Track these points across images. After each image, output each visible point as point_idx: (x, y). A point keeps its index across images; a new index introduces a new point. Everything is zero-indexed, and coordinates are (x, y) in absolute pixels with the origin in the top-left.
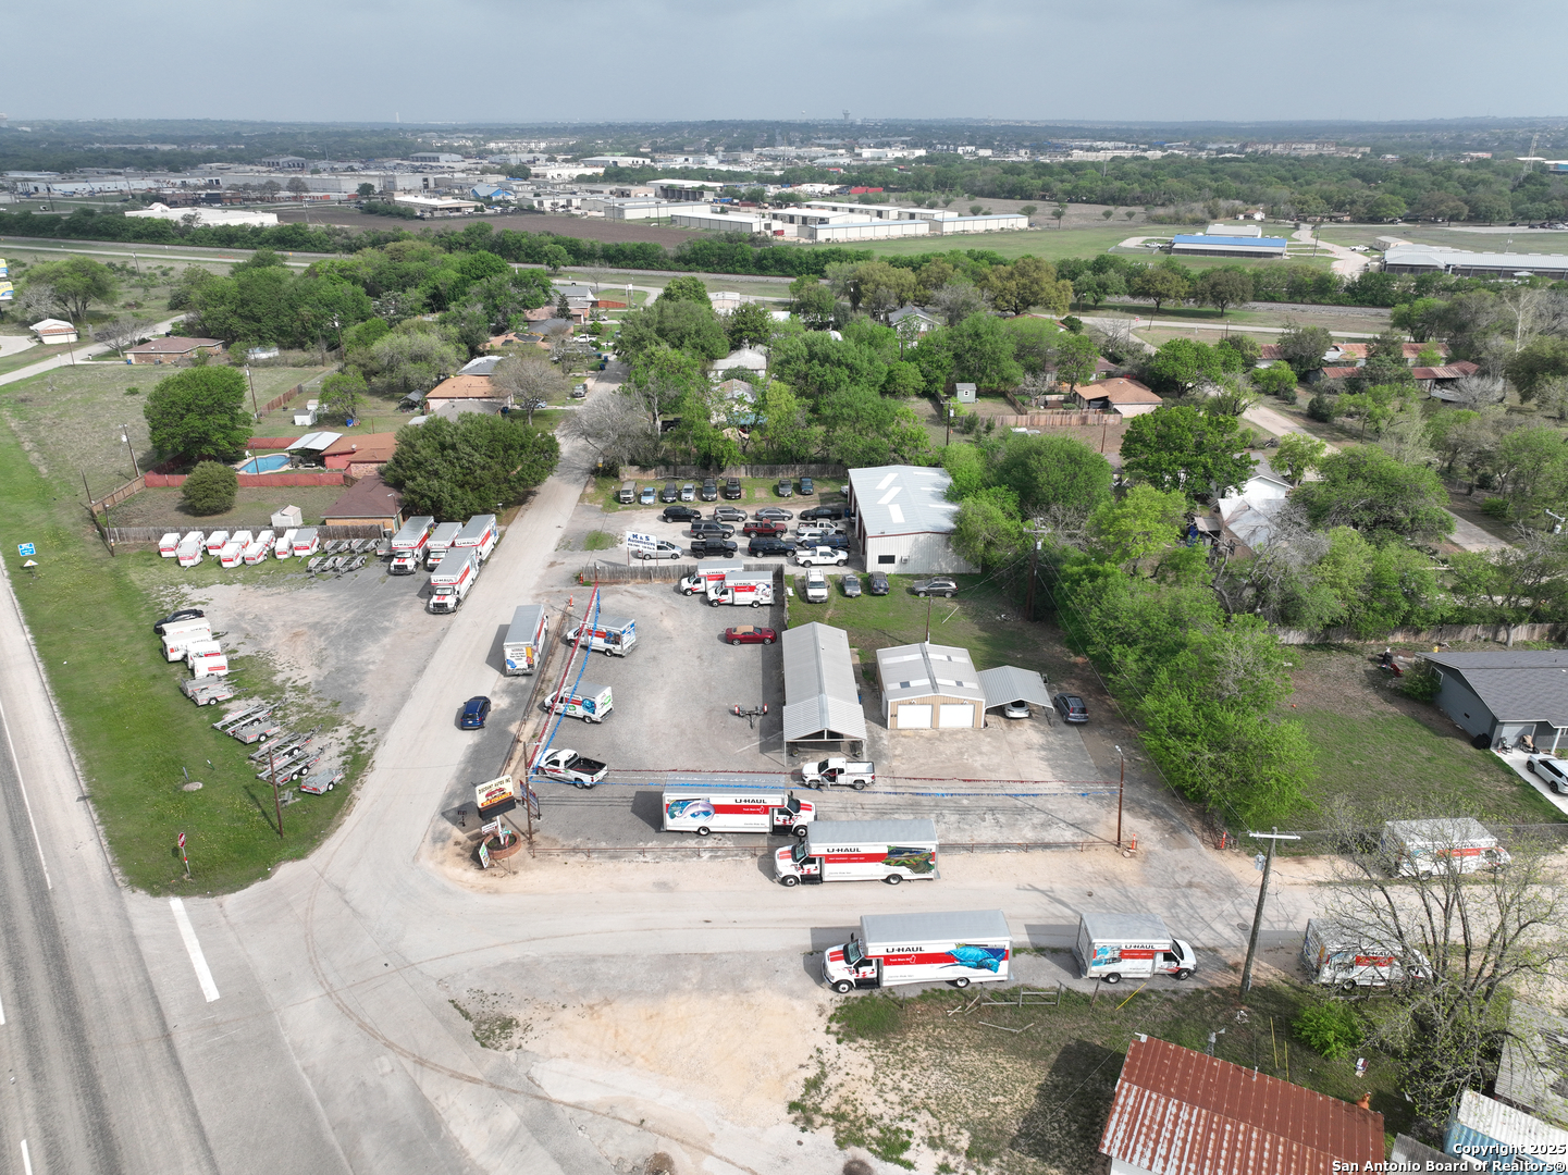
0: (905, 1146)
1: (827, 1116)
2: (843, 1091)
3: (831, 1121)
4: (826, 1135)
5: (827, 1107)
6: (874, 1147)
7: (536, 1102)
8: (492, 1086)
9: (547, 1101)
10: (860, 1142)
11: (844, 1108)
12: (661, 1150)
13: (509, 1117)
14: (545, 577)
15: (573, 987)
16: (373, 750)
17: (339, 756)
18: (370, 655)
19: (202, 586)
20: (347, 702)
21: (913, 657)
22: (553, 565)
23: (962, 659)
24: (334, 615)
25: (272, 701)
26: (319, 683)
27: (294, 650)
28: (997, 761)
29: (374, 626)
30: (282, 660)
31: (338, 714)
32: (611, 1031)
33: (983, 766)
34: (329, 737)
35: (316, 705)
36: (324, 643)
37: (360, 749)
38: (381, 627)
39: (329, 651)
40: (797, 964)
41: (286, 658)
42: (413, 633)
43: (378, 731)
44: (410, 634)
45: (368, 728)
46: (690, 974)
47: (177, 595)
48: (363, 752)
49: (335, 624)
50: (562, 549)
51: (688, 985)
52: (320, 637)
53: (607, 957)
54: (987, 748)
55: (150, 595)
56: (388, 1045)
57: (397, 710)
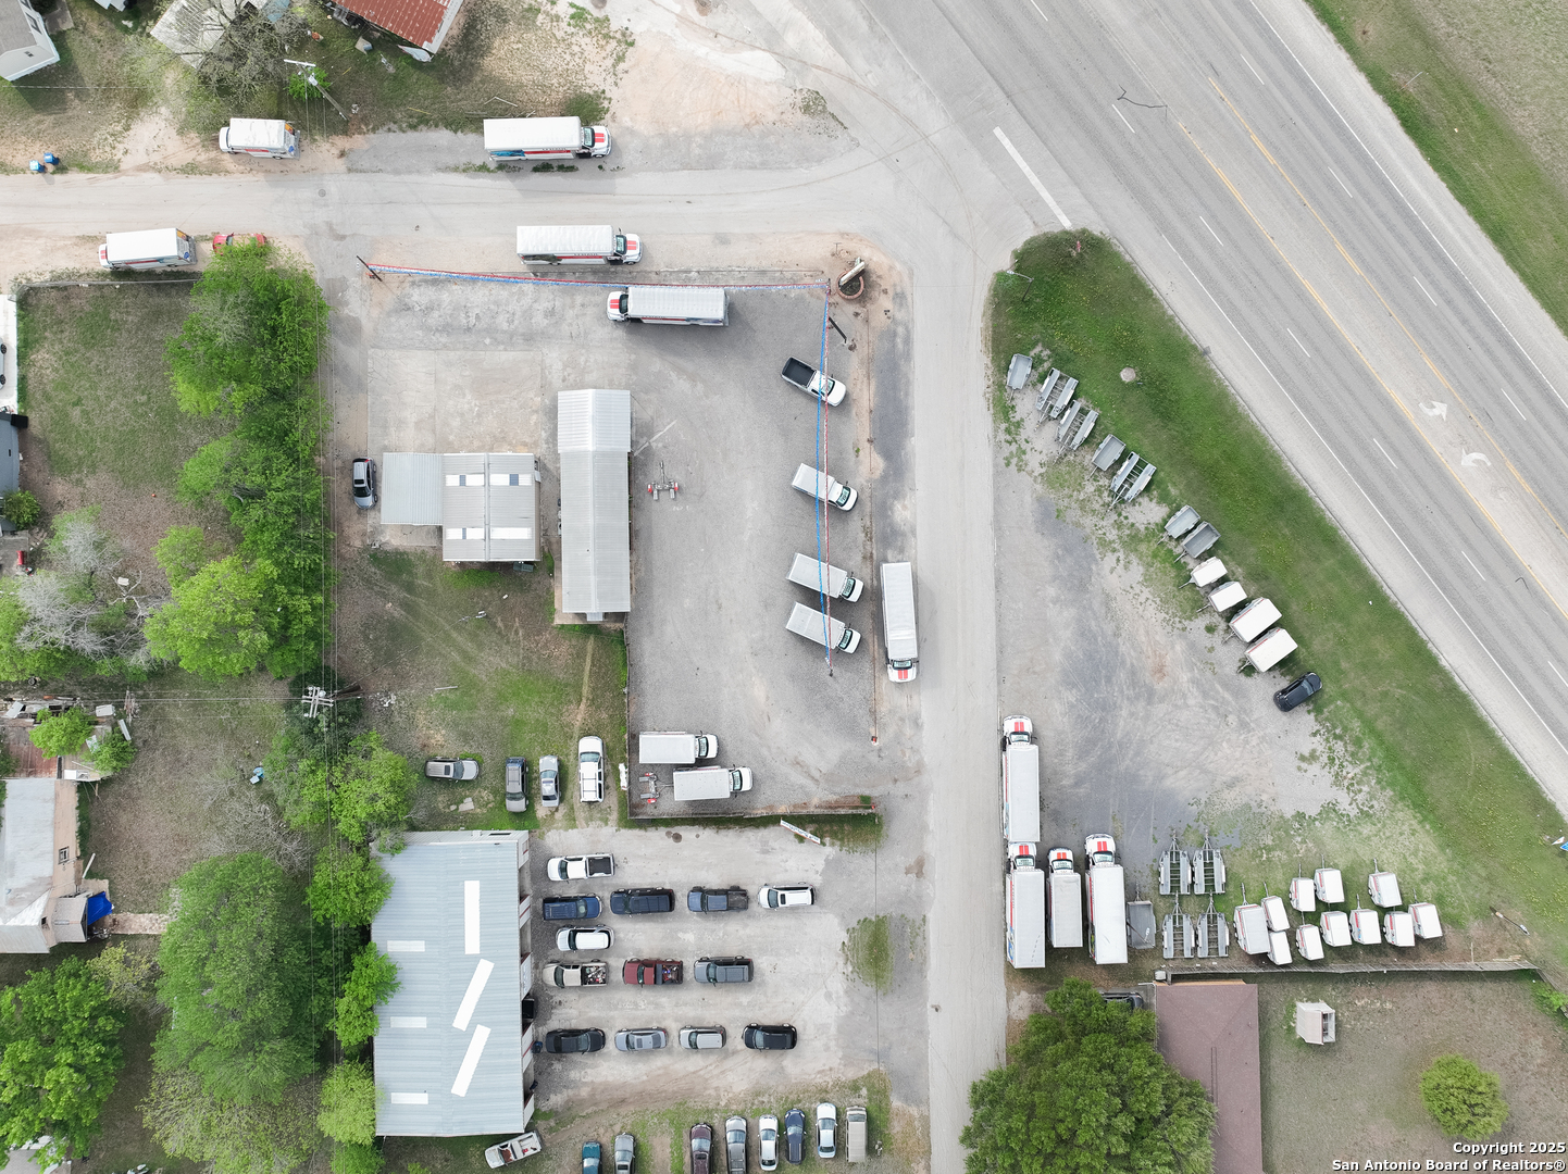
0: (572, 17)
1: (614, 38)
2: (604, 54)
3: (611, 34)
4: (615, 25)
5: (613, 43)
6: (589, 17)
7: (777, 51)
8: (805, 63)
9: (770, 51)
10: (597, 20)
11: (604, 43)
12: (704, 18)
13: (791, 41)
14: (924, 828)
15: (772, 139)
16: (996, 430)
17: (1022, 420)
18: (1062, 619)
19: (1330, 810)
20: (1051, 519)
21: (499, 533)
22: (919, 869)
23: (452, 534)
24: (1139, 722)
25: (1125, 522)
26: (1092, 556)
27: (1147, 633)
28: (451, 402)
29: (1083, 690)
30: (1151, 610)
31: (1052, 496)
32: (742, 102)
33: (464, 395)
34: (1045, 452)
35: (1079, 512)
36: (1122, 649)
37: (1008, 431)
38: (1074, 685)
39: (1109, 628)
40: (627, 159)
41: (1148, 614)
42: (1034, 673)
43: (1003, 462)
44: (1037, 669)
45: (1013, 467)
46: (697, 151)
47: (1346, 783)
48: (1003, 426)
49: (1128, 699)
50: (917, 924)
51: (698, 140)
52: (1132, 665)
53: (754, 168)
54: (456, 423)
55: (1379, 782)
56: (875, 95)
57: (998, 501)
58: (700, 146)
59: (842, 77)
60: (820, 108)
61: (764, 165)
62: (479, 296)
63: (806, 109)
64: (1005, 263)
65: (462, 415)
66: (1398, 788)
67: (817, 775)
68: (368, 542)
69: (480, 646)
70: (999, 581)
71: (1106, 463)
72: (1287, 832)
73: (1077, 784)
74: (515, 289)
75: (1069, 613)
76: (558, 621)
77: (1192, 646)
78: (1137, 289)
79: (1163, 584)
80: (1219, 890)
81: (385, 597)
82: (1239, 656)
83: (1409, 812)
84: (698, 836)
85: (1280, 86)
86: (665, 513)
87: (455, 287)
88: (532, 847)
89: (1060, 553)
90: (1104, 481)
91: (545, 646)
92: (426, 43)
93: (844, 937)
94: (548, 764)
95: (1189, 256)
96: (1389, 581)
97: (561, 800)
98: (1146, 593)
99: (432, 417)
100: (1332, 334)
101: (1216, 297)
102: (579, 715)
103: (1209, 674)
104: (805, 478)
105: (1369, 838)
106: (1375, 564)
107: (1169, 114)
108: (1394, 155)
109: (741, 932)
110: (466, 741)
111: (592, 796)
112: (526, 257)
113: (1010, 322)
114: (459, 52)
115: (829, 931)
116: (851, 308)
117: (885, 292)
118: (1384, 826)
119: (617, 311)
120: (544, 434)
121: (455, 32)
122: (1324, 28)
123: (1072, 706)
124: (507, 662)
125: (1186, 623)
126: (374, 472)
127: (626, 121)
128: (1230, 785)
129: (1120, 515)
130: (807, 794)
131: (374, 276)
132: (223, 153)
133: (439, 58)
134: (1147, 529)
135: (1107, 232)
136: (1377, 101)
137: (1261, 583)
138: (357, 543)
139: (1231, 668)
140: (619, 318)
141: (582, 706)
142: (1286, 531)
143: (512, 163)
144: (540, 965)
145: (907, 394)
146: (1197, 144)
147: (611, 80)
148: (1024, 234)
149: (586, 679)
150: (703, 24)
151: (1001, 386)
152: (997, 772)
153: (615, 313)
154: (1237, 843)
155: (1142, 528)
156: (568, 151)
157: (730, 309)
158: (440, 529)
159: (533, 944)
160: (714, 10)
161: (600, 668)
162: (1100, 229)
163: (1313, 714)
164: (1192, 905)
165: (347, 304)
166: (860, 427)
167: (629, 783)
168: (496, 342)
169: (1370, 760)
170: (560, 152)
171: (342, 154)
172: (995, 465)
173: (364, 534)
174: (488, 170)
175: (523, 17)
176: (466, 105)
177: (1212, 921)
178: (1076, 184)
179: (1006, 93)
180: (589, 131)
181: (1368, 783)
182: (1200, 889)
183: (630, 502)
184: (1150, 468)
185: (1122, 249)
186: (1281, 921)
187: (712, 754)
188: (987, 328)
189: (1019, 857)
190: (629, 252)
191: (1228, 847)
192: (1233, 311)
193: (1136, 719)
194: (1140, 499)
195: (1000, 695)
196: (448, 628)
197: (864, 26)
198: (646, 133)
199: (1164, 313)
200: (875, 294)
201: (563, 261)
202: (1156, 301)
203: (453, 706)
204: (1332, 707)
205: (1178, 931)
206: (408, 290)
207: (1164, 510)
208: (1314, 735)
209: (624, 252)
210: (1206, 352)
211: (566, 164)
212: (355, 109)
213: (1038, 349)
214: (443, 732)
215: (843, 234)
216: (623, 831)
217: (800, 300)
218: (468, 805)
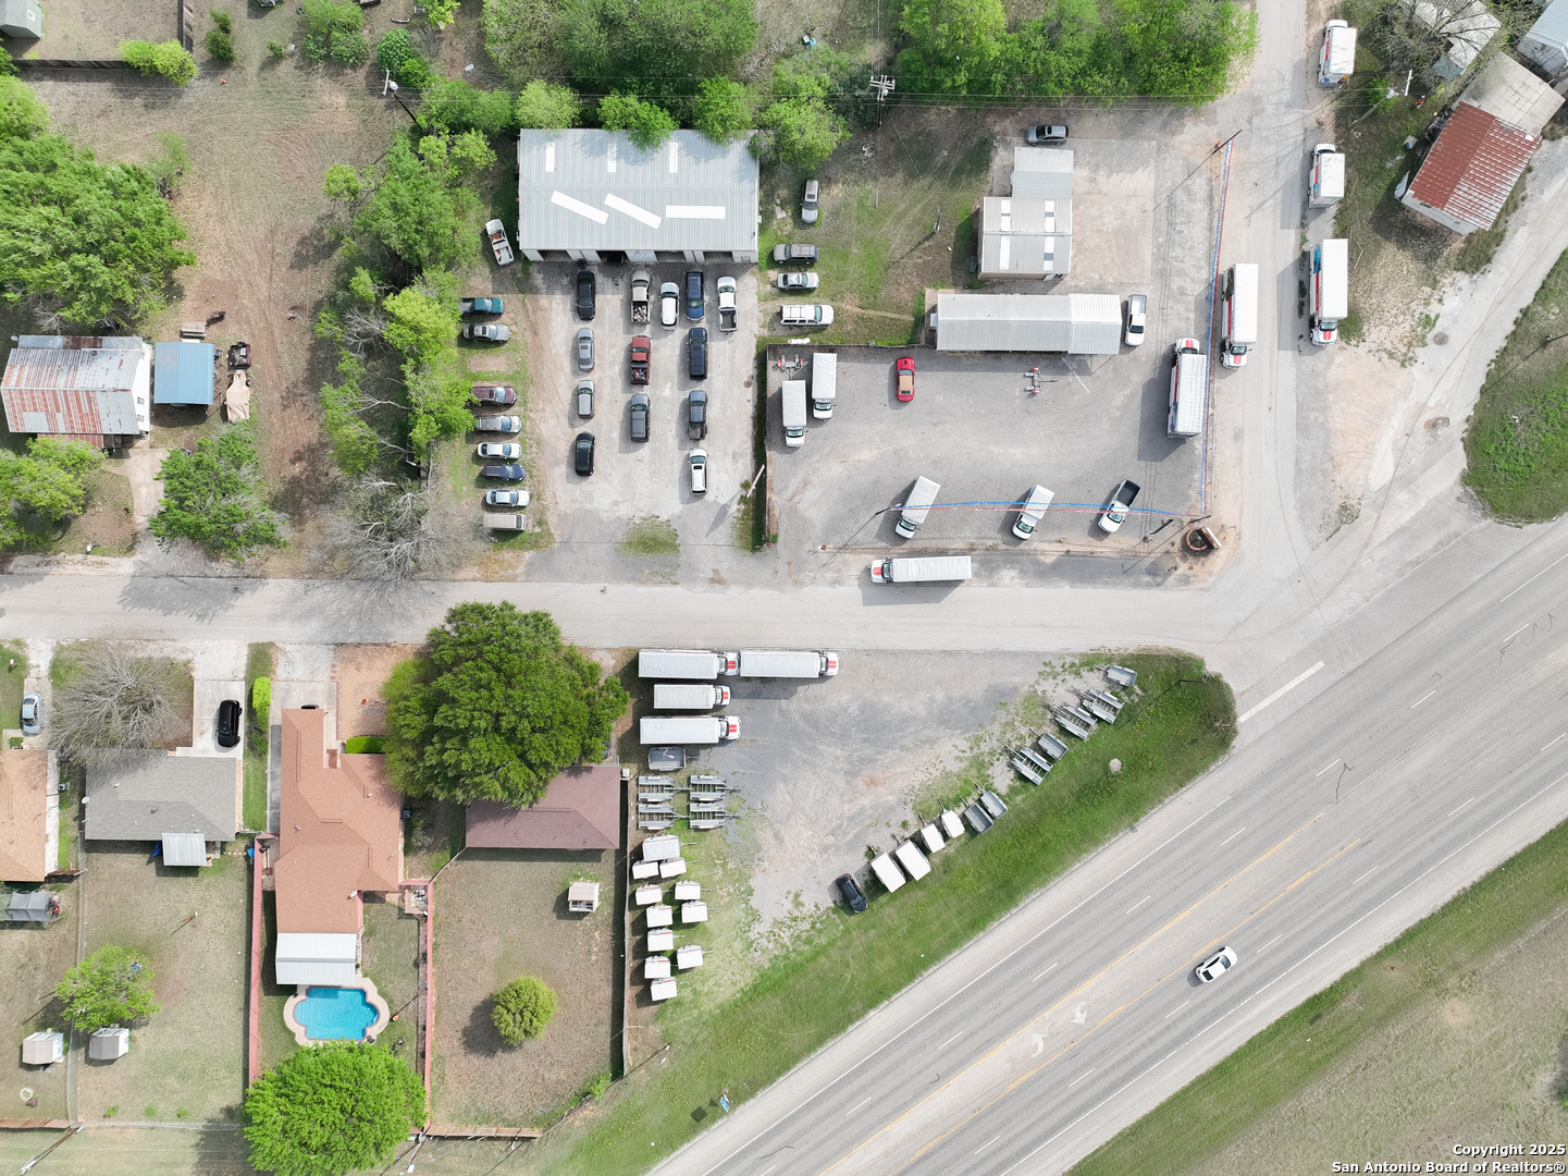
0: (1427, 316)
1: (1409, 350)
2: (1395, 342)
3: (1412, 348)
4: (1419, 351)
5: (1404, 350)
6: (1427, 330)
7: (1394, 485)
8: (1382, 507)
9: (1394, 479)
10: (1424, 337)
11: (1405, 342)
12: (1422, 425)
13: (1401, 497)
14: (749, 585)
15: (1320, 478)
16: (1074, 655)
17: (1081, 677)
18: (916, 705)
19: (755, 916)
20: (999, 698)
21: (1005, 243)
22: (717, 580)
23: (1006, 204)
24: (830, 764)
25: (995, 758)
26: (967, 731)
27: (904, 773)
28: (1111, 208)
29: (858, 719)
30: (922, 777)
31: (1018, 699)
32: (1352, 455)
33: (1116, 219)
34: (1055, 695)
35: (1004, 721)
36: (891, 752)
37: (1073, 665)
38: (862, 712)
39: (908, 742)
40: (1307, 359)
41: (918, 774)
42: (873, 680)
43: (1047, 660)
44: (876, 682)
45: (1043, 668)
46: (1312, 417)
47: (776, 930)
48: (1077, 662)
49: (850, 756)
50: (672, 577)
51: (1321, 418)
52: (877, 760)
53: (1297, 463)
54: (1094, 212)
55: (775, 957)
56: (1354, 564)
57: (1015, 654)
58: (1316, 419)
59: (1370, 538)
60: (1345, 519)
61: (1299, 472)
62: (1197, 233)
63: (1344, 508)
64: (1212, 667)
65: (1100, 217)
66: (770, 973)
67: (795, 500)
68: (998, 137)
69: (910, 227)
70: (949, 653)
71: (1043, 743)
72: (737, 880)
73: (781, 711)
74: (1203, 263)
75: (921, 711)
76: (928, 291)
77: (892, 809)
78: (1185, 775)
79: (943, 788)
80: (693, 823)
81: (952, 150)
82: (882, 847)
83: (750, 981)
84: (749, 401)
85: (1351, 897)
86: (1013, 382)
87: (1206, 214)
88: (746, 266)
89: (971, 705)
90: (1029, 742)
91: (908, 281)
92: (1413, 192)
93: (664, 518)
94: (812, 279)
95: (1213, 817)
96: (940, 971)
97: (782, 290)
98: (936, 773)
99: (1100, 192)
100: (1144, 932)
101: (1178, 839)
102: (851, 307)
103: (868, 822)
104: (1043, 496)
105: (731, 947)
106: (955, 960)
107: (1331, 805)
108: (1290, 988)
109: (670, 434)
110: (832, 213)
111: (786, 315)
112: (1231, 272)
113: (1162, 670)
114: (1402, 222)
115: (670, 505)
116: (1178, 540)
117: (1191, 568)
118: (740, 960)
119: (1184, 346)
120: (1082, 284)
121: (1419, 219)
122: (1398, 934)
123: (845, 710)
124: (896, 249)
125: (910, 805)
126: (1056, 144)
127: (1339, 359)
128: (777, 836)
129: (1001, 754)
130: (780, 493)
131: (1217, 148)
132: (1325, 23)
133: (1397, 205)
134: (989, 776)
135: (1235, 751)
136: (1336, 976)
137: (944, 867)
138: (997, 129)
139: (873, 842)
140: (1178, 347)
141: (857, 310)
142: (983, 890)
143: (1307, 266)
144: (648, 269)
145: (1106, 583)
146: (1305, 827)
147: (1373, 347)
148: (1235, 683)
149: (880, 313)
150: (1417, 425)
151: (1110, 660)
152: (794, 646)
153: (1182, 344)
154: (729, 841)
155: (989, 772)
156: (1317, 309)
157: (1181, 439)
158: (1009, 195)
159: (665, 263)
160: (1429, 434)
161: (889, 325)
162: (1237, 746)
163: (833, 905)
164: (681, 800)
165: (1195, 125)
166: (1081, 543)
167: (795, 345)
168: (1159, 247)
169: (794, 950)
170: (1317, 302)
171: (1320, 124)
172: (1045, 653)
173: (1004, 134)
174: (1302, 244)
175: (1429, 275)
176: (1355, 228)
177: (669, 816)
178: (1275, 728)
179: (1352, 672)
180: (1333, 327)
181: (775, 948)
182: (694, 808)
183: (1025, 352)
184: (1039, 780)
185: (1220, 763)
186: (667, 871)
187: (817, 414)
188: (1158, 651)
189: (726, 661)
190: (1232, 357)
191: (726, 832)
192: (1166, 852)
193: (833, 762)
194: (1012, 772)
195: (857, 651)
196: (926, 200)
197: (1411, 557)
198: (1329, 375)
199: (1166, 796)
200: (1191, 560)
201: (1226, 303)
202: (1176, 790)
203: (861, 205)
204: (838, 921)
205: (661, 788)
206: (1205, 176)
207: (1004, 790)
208: (816, 906)
209: (1232, 353)
210: (1133, 829)
211: (1305, 309)
212: (1357, 135)
213: (1138, 691)
214: (840, 195)
215: (1239, 535)
216: (755, 340)
217: (1187, 497)
218: (780, 214)
